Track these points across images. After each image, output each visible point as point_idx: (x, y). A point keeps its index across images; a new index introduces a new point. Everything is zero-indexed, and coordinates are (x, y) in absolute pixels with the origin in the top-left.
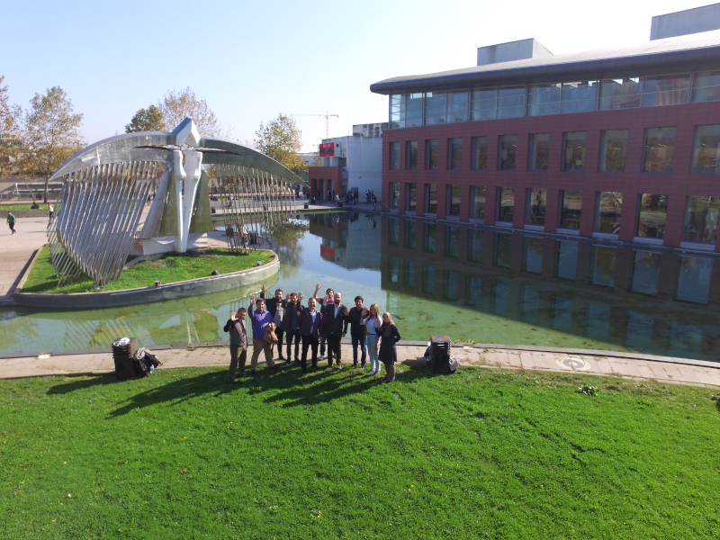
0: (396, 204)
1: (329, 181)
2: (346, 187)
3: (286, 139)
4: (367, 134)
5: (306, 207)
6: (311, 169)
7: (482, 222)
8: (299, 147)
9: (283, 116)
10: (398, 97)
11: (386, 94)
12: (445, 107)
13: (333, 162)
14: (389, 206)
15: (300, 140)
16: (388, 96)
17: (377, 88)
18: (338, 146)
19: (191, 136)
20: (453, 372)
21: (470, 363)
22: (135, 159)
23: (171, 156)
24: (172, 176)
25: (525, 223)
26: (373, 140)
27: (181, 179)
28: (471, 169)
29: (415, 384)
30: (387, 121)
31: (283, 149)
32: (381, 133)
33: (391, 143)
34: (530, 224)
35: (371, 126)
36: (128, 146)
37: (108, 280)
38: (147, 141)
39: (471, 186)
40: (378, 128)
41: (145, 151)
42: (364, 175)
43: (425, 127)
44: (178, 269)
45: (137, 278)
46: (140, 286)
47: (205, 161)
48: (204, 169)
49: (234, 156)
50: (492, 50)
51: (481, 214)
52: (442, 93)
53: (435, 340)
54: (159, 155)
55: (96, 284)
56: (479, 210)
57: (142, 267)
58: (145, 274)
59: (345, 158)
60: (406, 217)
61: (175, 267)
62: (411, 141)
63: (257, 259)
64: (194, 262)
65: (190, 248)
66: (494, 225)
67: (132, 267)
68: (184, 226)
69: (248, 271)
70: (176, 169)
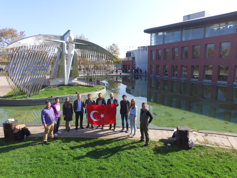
0: (153, 73)
1: (129, 66)
2: (135, 67)
3: (115, 51)
4: (143, 49)
5: (121, 74)
6: (123, 61)
7: (186, 79)
8: (119, 54)
9: (114, 44)
10: (154, 34)
12: (171, 37)
13: (130, 59)
14: (150, 74)
15: (120, 52)
16: (150, 34)
17: (146, 31)
18: (132, 53)
19: (70, 37)
20: (190, 148)
21: (199, 142)
22: (46, 45)
23: (62, 45)
24: (62, 53)
25: (203, 79)
26: (145, 51)
27: (66, 54)
28: (181, 59)
29: (169, 156)
30: (150, 45)
31: (114, 55)
32: (147, 49)
33: (151, 51)
34: (205, 79)
35: (144, 47)
36: (43, 39)
37: (33, 94)
38: (52, 38)
39: (181, 65)
40: (146, 48)
41: (51, 42)
42: (141, 63)
43: (164, 44)
44: (63, 91)
45: (45, 94)
46: (45, 97)
47: (76, 47)
48: (76, 51)
49: (88, 46)
50: (189, 16)
51: (186, 76)
52: (170, 32)
53: (180, 128)
54: (57, 44)
55: (28, 96)
56: (184, 75)
57: (49, 90)
58: (49, 93)
59: (135, 58)
60: (157, 77)
61: (62, 90)
62: (158, 50)
63: (97, 89)
64: (70, 89)
65: (70, 83)
66: (191, 80)
67: (45, 90)
68: (67, 74)
69: (92, 93)
70: (64, 50)
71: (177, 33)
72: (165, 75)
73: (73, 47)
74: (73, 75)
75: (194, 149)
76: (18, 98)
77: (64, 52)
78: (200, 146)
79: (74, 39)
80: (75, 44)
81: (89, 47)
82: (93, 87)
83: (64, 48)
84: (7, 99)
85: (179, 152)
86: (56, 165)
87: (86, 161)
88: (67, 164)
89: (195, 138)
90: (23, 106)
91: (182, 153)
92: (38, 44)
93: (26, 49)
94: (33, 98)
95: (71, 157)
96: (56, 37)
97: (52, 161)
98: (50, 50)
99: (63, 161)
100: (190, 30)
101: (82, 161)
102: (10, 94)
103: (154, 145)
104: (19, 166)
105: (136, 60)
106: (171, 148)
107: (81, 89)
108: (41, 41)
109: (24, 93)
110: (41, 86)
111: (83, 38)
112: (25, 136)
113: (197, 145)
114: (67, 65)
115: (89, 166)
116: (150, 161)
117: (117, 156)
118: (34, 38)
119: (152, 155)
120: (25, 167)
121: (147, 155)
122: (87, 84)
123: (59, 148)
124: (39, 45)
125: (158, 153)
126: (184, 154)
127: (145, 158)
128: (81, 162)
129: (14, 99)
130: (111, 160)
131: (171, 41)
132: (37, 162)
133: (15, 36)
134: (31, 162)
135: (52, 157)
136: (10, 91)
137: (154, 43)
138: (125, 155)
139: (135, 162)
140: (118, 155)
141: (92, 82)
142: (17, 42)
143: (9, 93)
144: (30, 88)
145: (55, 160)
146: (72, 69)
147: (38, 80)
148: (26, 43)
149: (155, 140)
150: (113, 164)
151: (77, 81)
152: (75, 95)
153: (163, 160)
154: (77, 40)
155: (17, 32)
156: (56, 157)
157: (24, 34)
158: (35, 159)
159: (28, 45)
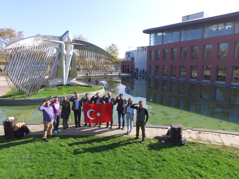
0: (152, 74)
1: (128, 66)
3: (114, 52)
4: (142, 50)
5: (120, 74)
6: (122, 62)
7: (184, 79)
8: (118, 54)
9: (113, 44)
10: (153, 35)
11: (148, 34)
12: (170, 37)
13: (130, 59)
14: (149, 74)
15: (119, 52)
17: (145, 32)
18: (131, 53)
19: (68, 38)
20: (183, 145)
21: (192, 139)
22: (45, 46)
23: (61, 46)
24: (61, 53)
25: (202, 79)
27: (64, 55)
28: (180, 59)
29: (162, 152)
31: (113, 55)
33: (150, 51)
34: (204, 80)
35: (143, 47)
36: (41, 40)
37: (32, 94)
38: (50, 39)
39: (180, 66)
40: (146, 48)
41: (49, 43)
42: (140, 64)
43: (163, 45)
44: (61, 91)
45: (44, 94)
46: (44, 97)
47: (75, 48)
48: (74, 52)
49: (86, 47)
50: (188, 17)
51: (184, 76)
52: (169, 32)
53: (173, 126)
54: (55, 45)
55: (27, 95)
56: (183, 75)
57: (48, 90)
58: (48, 93)
59: (134, 58)
60: (156, 78)
62: (157, 50)
63: (95, 89)
64: (69, 89)
65: (68, 83)
66: (189, 80)
67: (44, 90)
68: (66, 74)
69: (90, 93)
70: (62, 51)
71: (176, 34)
72: (164, 76)
73: (72, 47)
74: (71, 75)
75: (187, 146)
76: (17, 98)
77: (62, 53)
78: (193, 143)
79: (73, 40)
80: (74, 45)
81: (88, 47)
82: (91, 87)
83: (62, 48)
84: (6, 99)
85: (172, 148)
86: (54, 160)
87: (83, 156)
88: (65, 159)
89: (189, 135)
90: (22, 105)
91: (175, 149)
92: (36, 44)
93: (25, 50)
94: (32, 98)
95: (68, 153)
96: (55, 38)
97: (51, 157)
98: (48, 51)
99: (61, 156)
100: (189, 30)
103: (149, 142)
104: (19, 161)
105: (135, 60)
106: (165, 145)
107: (80, 89)
108: (40, 42)
109: (23, 93)
110: (40, 86)
111: (82, 38)
112: (25, 134)
113: (190, 141)
114: (65, 65)
115: (86, 160)
116: (144, 156)
117: (113, 152)
118: (33, 38)
119: (146, 151)
120: (25, 162)
121: (141, 151)
122: (85, 84)
123: (58, 144)
124: (38, 45)
125: (152, 149)
126: (177, 150)
127: (139, 154)
128: (78, 157)
129: (13, 98)
130: (107, 156)
131: (170, 42)
132: (36, 157)
133: (13, 36)
134: (31, 158)
135: (51, 152)
136: (8, 91)
137: (153, 44)
138: (120, 151)
139: (130, 157)
141: (90, 82)
142: (16, 43)
143: (8, 93)
144: (29, 88)
145: (53, 156)
146: (70, 69)
147: (37, 80)
148: (25, 44)
149: (150, 137)
150: (109, 159)
151: (75, 81)
153: (156, 155)
154: (75, 40)
155: (16, 32)
156: (54, 153)
157: (22, 34)
158: (35, 154)
159: (27, 46)
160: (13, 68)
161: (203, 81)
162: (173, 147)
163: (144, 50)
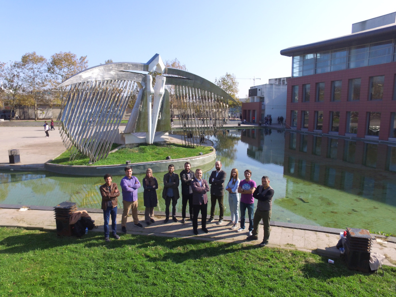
0: (295, 125)
1: (254, 111)
2: (263, 114)
3: (230, 87)
4: (277, 83)
5: (239, 125)
6: (243, 104)
7: (355, 135)
8: (237, 92)
9: (228, 74)
10: (298, 57)
11: (290, 56)
12: (329, 62)
13: (256, 99)
14: (290, 125)
15: (238, 88)
16: (291, 57)
17: (285, 53)
18: (259, 90)
19: (158, 65)
20: (373, 272)
22: (120, 79)
23: (145, 79)
24: (145, 92)
25: (389, 137)
26: (281, 87)
27: (151, 94)
28: (348, 100)
29: (332, 285)
30: (291, 76)
31: (227, 93)
32: (286, 83)
33: (292, 86)
34: (392, 137)
35: (280, 79)
36: (115, 70)
37: (99, 158)
38: (129, 67)
39: (347, 112)
40: (284, 80)
41: (127, 74)
42: (275, 107)
43: (316, 75)
44: (145, 154)
45: (117, 158)
46: (117, 164)
47: (167, 83)
48: (167, 88)
49: (187, 80)
50: (363, 24)
51: (354, 131)
52: (328, 53)
53: (353, 233)
54: (137, 77)
55: (90, 160)
56: (352, 129)
57: (123, 152)
58: (123, 156)
59: (264, 97)
60: (302, 132)
61: (143, 152)
62: (306, 84)
63: (201, 151)
64: (157, 150)
65: (157, 141)
66: (364, 137)
67: (117, 151)
68: (152, 126)
69: (192, 159)
70: (148, 87)
71: (342, 55)
72: (317, 129)
73: (163, 81)
74: (161, 128)
75: (382, 275)
76: (76, 164)
77: (148, 91)
78: (392, 269)
79: (165, 69)
80: (167, 77)
81: (190, 81)
82: (193, 148)
83: (148, 83)
84: (60, 165)
85: (351, 277)
86: (135, 285)
87: (185, 282)
88: (154, 284)
89: (381, 251)
90: (87, 176)
91: (358, 279)
92: (107, 78)
93: (90, 87)
94: (99, 164)
95: (159, 272)
96: (136, 66)
97: (129, 277)
98: (126, 87)
99: (147, 279)
100: (366, 48)
101: (178, 281)
102: (64, 157)
103: (304, 260)
104: (78, 281)
105: (267, 101)
106: (336, 269)
107: (175, 151)
108: (113, 73)
109: (84, 157)
110: (111, 145)
111: (177, 65)
112: (87, 229)
113: (387, 266)
114: (152, 108)
115: (191, 291)
116: (298, 290)
117: (238, 276)
118: (102, 68)
119: (301, 278)
120: (87, 284)
121: (291, 278)
122: (183, 142)
123: (141, 254)
124: (109, 79)
125: (311, 276)
126: (361, 282)
127: (289, 285)
128: (177, 283)
129: (70, 164)
130: (228, 284)
131: (328, 70)
132: (105, 276)
133: (73, 64)
134: (96, 277)
135: (130, 270)
136: (63, 152)
137: (298, 73)
138: (252, 276)
139: (271, 290)
140: (240, 275)
141: (192, 139)
142: (77, 75)
143: (63, 155)
144: (94, 149)
145: (133, 276)
146: (160, 118)
147: (107, 136)
148: (90, 77)
149: (304, 250)
150: (231, 290)
151: (167, 137)
152: (164, 162)
153: (322, 291)
154: (169, 69)
155: (77, 58)
156: (135, 271)
157: (85, 61)
158: (102, 271)
159: (94, 80)
160: (72, 116)
161: (391, 139)
162: (352, 274)
163: (280, 83)
